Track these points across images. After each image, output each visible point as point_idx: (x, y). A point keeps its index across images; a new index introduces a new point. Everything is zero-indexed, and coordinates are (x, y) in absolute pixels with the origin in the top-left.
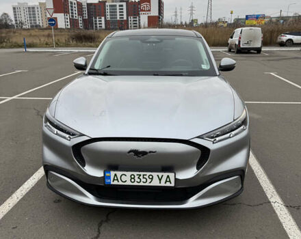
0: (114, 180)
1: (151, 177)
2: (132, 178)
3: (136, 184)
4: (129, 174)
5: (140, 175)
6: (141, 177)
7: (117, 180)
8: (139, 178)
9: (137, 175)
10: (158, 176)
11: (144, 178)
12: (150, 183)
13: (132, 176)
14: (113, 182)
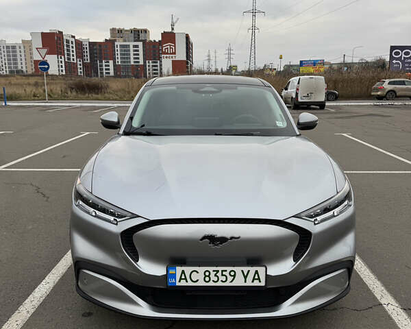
0: (181, 279)
1: (232, 273)
2: (206, 276)
3: (211, 284)
4: (202, 270)
5: (218, 271)
6: (219, 274)
7: (185, 279)
8: (215, 275)
9: (214, 271)
10: (242, 271)
11: (222, 275)
12: (231, 282)
13: (207, 274)
14: (180, 281)
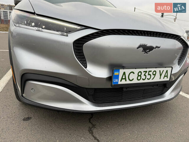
0: (122, 79)
1: (154, 73)
2: (139, 76)
3: (141, 81)
4: (136, 71)
5: (146, 72)
6: (147, 74)
7: (125, 79)
8: (145, 75)
9: (144, 72)
10: (160, 71)
11: (149, 74)
12: (153, 79)
13: (140, 74)
14: (121, 81)
